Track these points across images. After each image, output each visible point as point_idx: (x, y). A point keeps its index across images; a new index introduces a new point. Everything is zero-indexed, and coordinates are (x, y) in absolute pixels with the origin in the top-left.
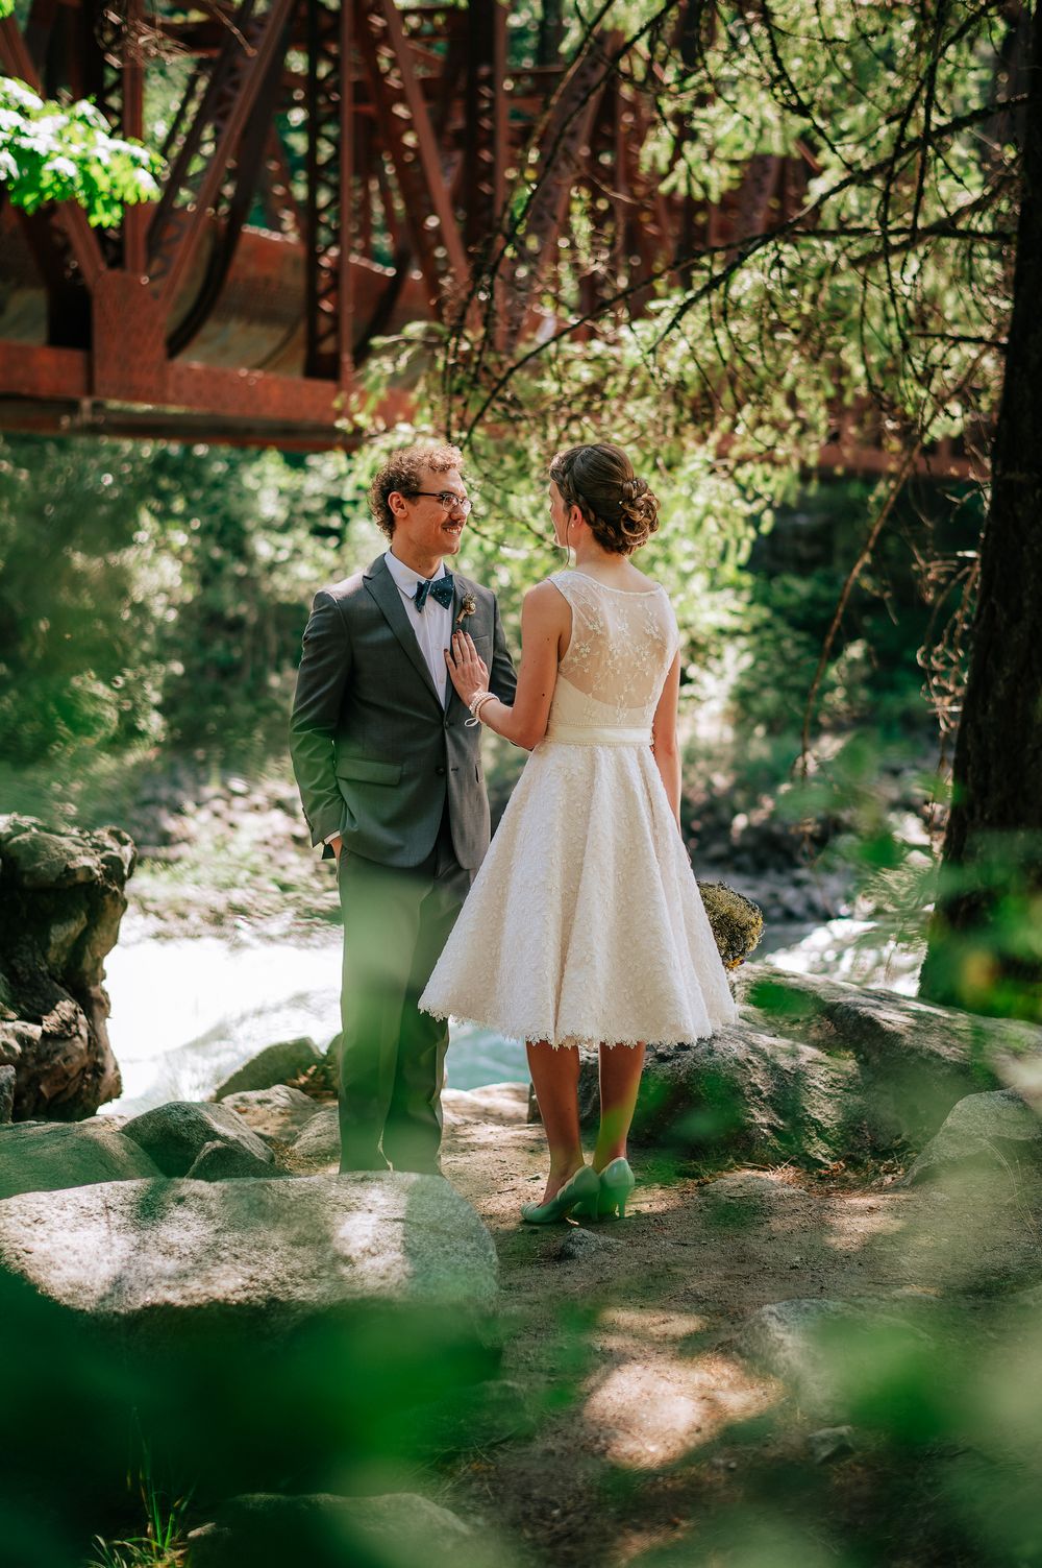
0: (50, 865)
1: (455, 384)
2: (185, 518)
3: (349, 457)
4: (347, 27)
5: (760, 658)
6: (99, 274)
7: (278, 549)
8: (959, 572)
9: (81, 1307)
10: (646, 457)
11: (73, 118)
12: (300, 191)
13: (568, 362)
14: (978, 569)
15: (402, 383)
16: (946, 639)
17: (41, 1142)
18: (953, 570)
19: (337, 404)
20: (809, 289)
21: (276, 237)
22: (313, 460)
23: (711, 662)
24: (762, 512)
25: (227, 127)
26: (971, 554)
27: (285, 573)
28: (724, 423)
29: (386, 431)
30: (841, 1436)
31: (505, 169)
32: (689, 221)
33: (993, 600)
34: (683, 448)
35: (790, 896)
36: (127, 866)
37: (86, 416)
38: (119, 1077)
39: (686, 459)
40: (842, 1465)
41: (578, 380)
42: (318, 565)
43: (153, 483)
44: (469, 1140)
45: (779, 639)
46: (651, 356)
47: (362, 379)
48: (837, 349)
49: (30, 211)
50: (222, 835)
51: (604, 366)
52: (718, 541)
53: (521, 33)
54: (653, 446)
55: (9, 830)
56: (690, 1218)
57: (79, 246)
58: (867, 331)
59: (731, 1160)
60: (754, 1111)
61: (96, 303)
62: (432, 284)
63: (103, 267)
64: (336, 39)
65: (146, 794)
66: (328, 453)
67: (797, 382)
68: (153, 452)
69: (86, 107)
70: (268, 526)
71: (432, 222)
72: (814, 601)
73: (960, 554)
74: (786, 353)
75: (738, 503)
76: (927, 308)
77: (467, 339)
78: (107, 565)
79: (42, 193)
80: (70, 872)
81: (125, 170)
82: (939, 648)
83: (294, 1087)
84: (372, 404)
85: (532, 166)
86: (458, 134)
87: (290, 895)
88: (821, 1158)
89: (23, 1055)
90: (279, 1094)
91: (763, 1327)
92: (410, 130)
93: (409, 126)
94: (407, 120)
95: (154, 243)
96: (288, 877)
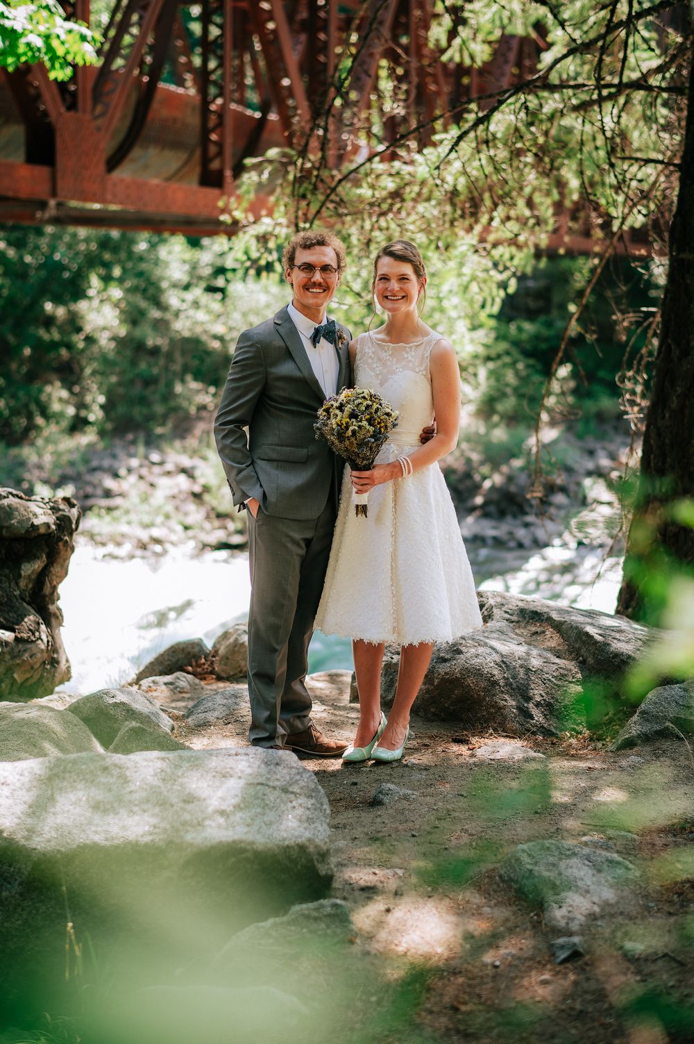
0: (21, 522)
1: (302, 190)
2: (121, 280)
3: (229, 239)
6: (60, 114)
7: (183, 301)
8: (645, 321)
9: (34, 846)
10: (431, 241)
11: (40, 6)
12: (197, 61)
13: (378, 176)
14: (658, 319)
15: (264, 190)
16: (635, 367)
18: (641, 320)
19: (221, 204)
20: (544, 127)
21: (181, 90)
22: (206, 241)
23: (471, 379)
24: (509, 279)
25: (147, 15)
26: (652, 309)
27: (187, 318)
28: (484, 219)
29: (255, 223)
30: (575, 945)
31: (335, 47)
32: (458, 83)
33: (669, 341)
34: (456, 235)
35: (521, 533)
36: (74, 520)
37: (52, 211)
38: (69, 667)
39: (458, 243)
40: (576, 965)
41: (384, 189)
42: (209, 312)
43: (100, 256)
45: (514, 363)
46: (436, 172)
47: (238, 187)
48: (561, 168)
49: (10, 69)
50: (145, 493)
51: (403, 179)
52: (479, 299)
54: (436, 234)
56: (463, 774)
57: (47, 96)
59: (491, 731)
60: (506, 697)
61: (58, 134)
62: (286, 121)
63: (63, 110)
65: (95, 463)
66: (215, 237)
67: (534, 190)
70: (176, 285)
71: (286, 82)
73: (644, 309)
74: (527, 170)
75: (493, 273)
77: (310, 160)
78: (69, 311)
79: (18, 57)
80: (34, 527)
81: (75, 42)
82: (631, 373)
83: (190, 673)
84: (245, 204)
85: (354, 45)
86: (303, 22)
87: (190, 533)
88: (553, 730)
89: (2, 653)
90: (180, 679)
91: (518, 860)
92: (271, 19)
93: (270, 16)
94: (270, 12)
95: (98, 93)
96: (189, 521)
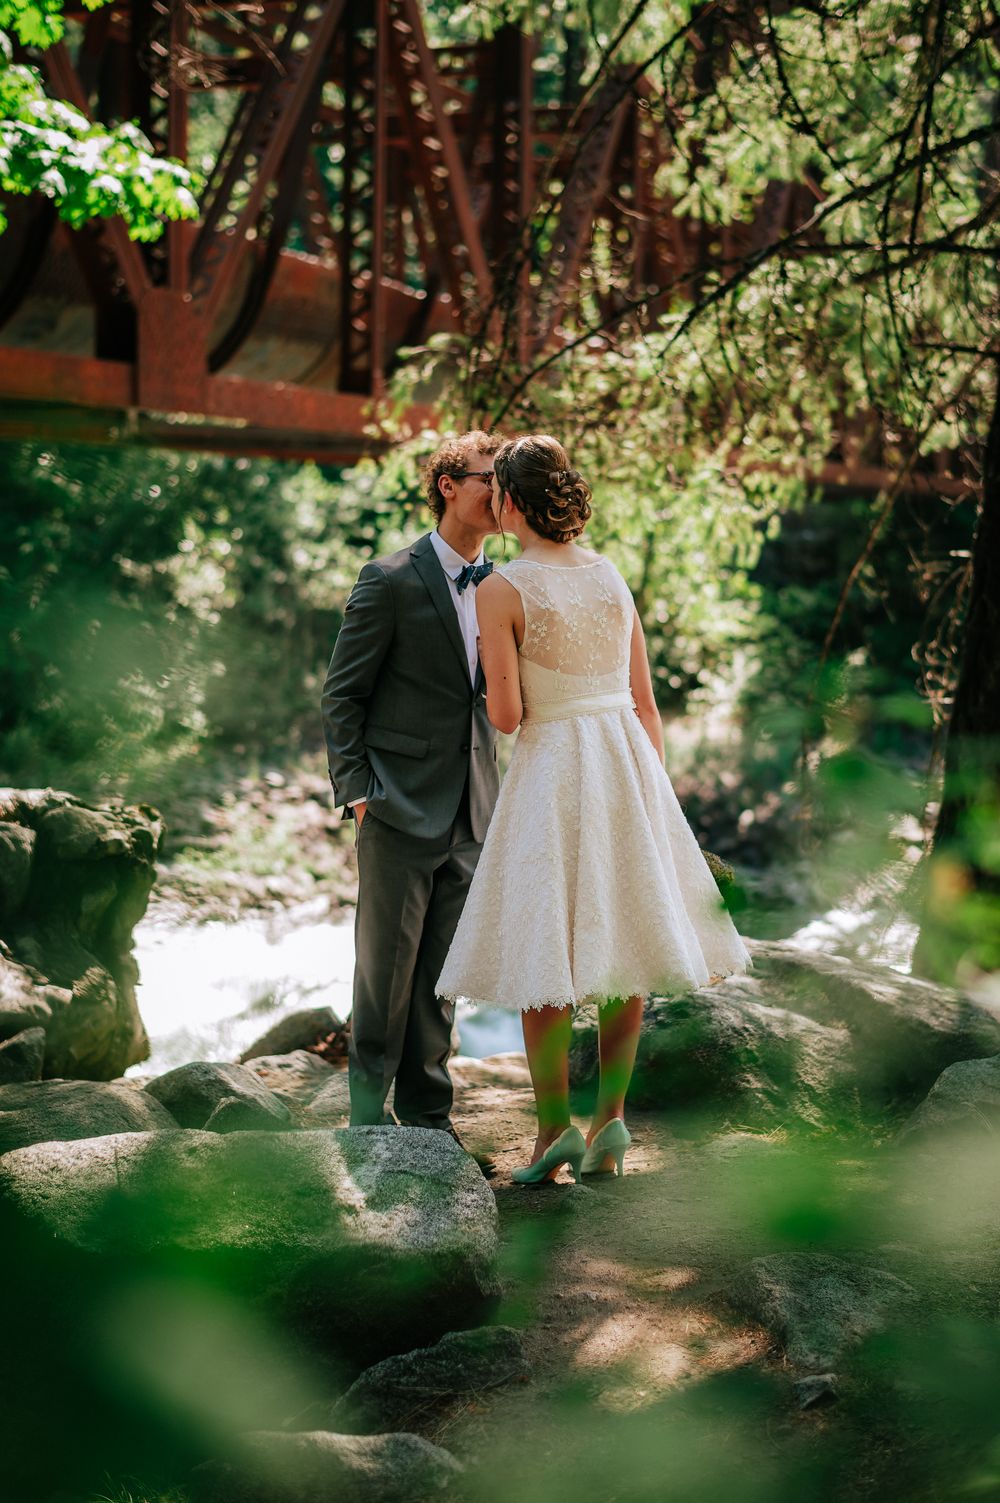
0: (82, 838)
1: (476, 392)
2: (228, 529)
3: (377, 463)
4: (382, 62)
5: (766, 665)
6: (144, 291)
7: (315, 557)
8: (952, 572)
10: (659, 465)
11: (118, 140)
12: (337, 223)
13: (584, 374)
14: (970, 569)
15: (424, 392)
16: (939, 635)
17: (66, 1098)
18: (947, 571)
19: (365, 412)
20: (813, 305)
21: (313, 260)
22: (348, 474)
23: (722, 669)
24: (769, 518)
25: (268, 154)
26: (964, 554)
27: (321, 581)
28: (734, 434)
29: (412, 438)
30: (825, 1383)
32: (703, 251)
33: (985, 596)
34: (693, 456)
36: (156, 840)
37: (133, 427)
38: (147, 1040)
39: (697, 467)
40: (826, 1411)
41: (593, 391)
43: (199, 494)
44: (477, 1102)
45: (785, 648)
47: (390, 387)
48: (841, 364)
49: (77, 225)
50: (260, 828)
51: (619, 377)
52: (727, 546)
53: (547, 77)
54: (665, 454)
55: (45, 804)
56: (686, 1176)
57: (125, 263)
58: (867, 346)
59: (727, 1123)
60: (749, 1077)
61: (140, 317)
63: (147, 284)
64: (372, 75)
65: (189, 785)
66: (359, 464)
67: (803, 394)
68: (199, 465)
69: (130, 130)
70: (306, 536)
71: (461, 249)
72: (819, 612)
73: (953, 553)
74: (792, 367)
75: (747, 510)
76: (925, 326)
77: (487, 349)
78: (155, 572)
79: (87, 208)
80: (101, 845)
81: (166, 187)
82: (933, 644)
83: (313, 1052)
84: (398, 411)
86: (485, 167)
87: (323, 884)
88: (813, 1122)
89: (54, 1018)
90: (298, 1059)
91: (753, 1277)
92: (441, 163)
93: (440, 158)
94: (438, 153)
95: (197, 263)
96: (322, 867)
